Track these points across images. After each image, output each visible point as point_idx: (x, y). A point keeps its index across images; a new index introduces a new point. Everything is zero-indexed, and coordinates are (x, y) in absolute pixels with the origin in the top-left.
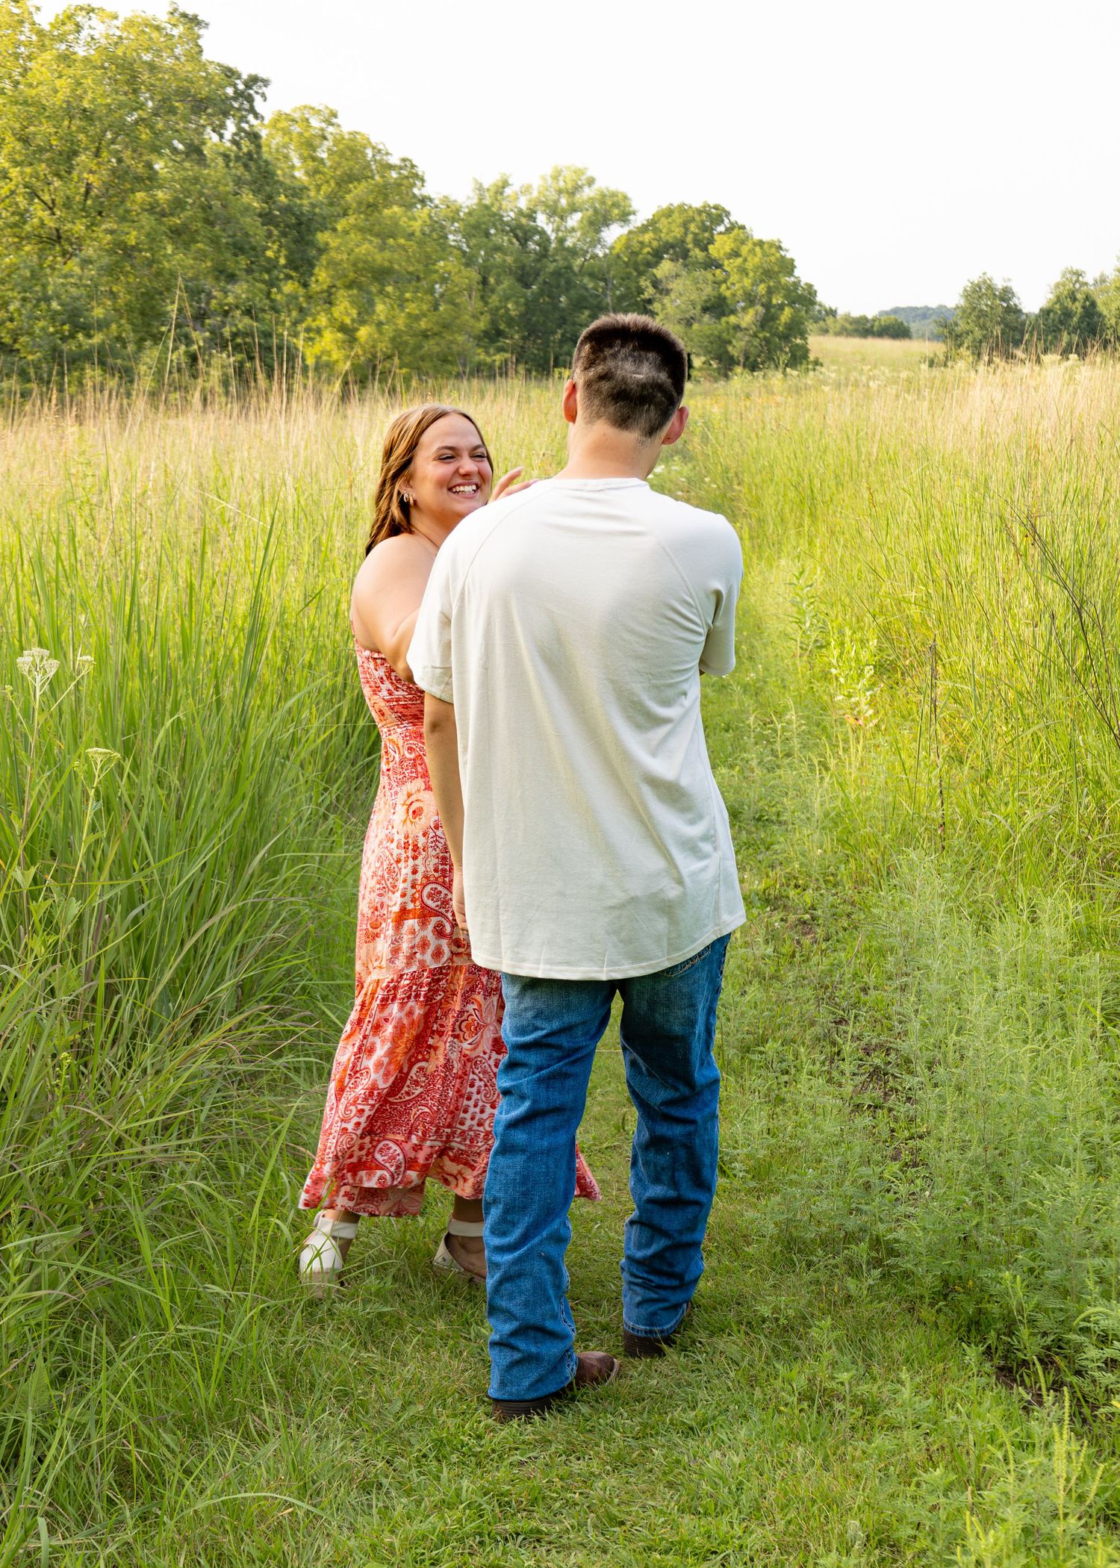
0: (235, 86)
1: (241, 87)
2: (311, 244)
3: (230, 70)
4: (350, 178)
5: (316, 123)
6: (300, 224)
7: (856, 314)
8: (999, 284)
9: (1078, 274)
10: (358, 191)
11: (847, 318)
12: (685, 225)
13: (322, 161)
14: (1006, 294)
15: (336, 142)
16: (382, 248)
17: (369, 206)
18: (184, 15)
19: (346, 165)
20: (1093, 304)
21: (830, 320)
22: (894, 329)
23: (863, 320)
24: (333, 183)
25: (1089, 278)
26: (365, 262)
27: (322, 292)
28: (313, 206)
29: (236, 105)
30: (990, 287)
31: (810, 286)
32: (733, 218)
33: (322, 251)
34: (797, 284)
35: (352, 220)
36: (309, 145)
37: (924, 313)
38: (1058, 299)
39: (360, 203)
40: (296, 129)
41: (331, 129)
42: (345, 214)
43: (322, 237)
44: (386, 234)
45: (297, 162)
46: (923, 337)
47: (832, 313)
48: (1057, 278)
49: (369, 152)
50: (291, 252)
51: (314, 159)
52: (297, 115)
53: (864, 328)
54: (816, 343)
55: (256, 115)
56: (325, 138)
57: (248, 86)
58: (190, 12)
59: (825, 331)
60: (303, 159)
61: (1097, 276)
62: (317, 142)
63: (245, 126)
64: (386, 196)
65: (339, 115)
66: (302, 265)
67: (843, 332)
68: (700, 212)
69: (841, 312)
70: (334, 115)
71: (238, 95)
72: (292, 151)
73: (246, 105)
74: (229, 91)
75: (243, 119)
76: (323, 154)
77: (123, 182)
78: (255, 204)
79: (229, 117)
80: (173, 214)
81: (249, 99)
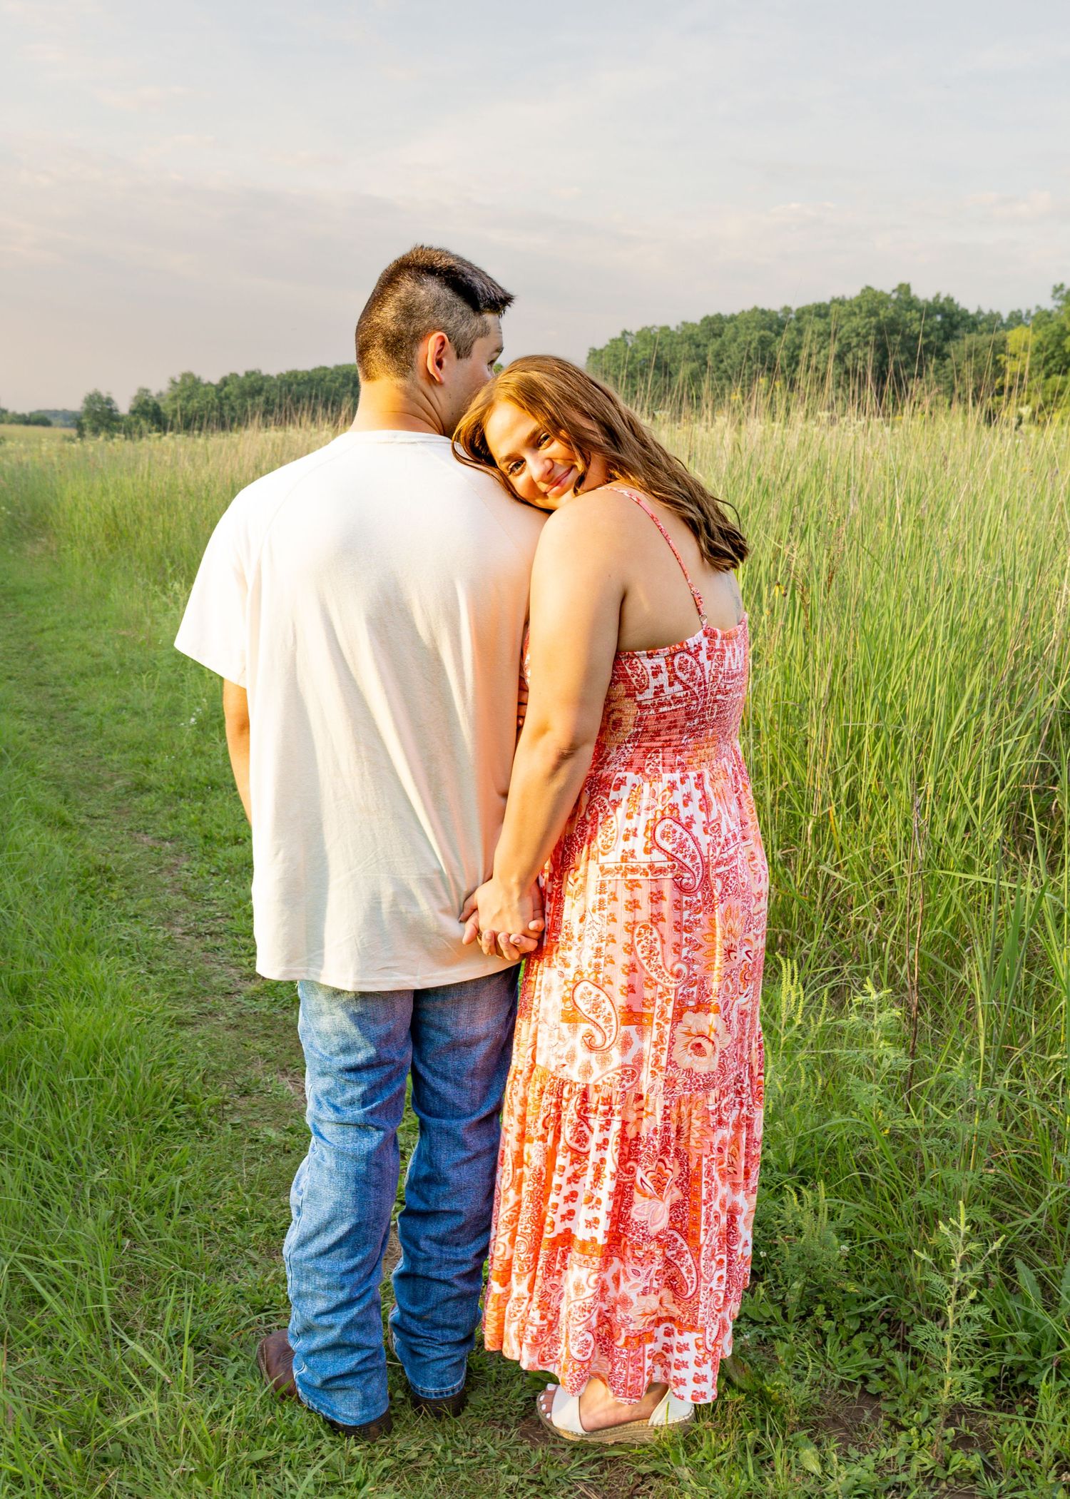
7: (20, 411)
8: (105, 395)
9: (147, 391)
11: (14, 414)
14: (109, 401)
20: (159, 408)
22: (42, 421)
23: (24, 416)
25: (154, 393)
30: (100, 397)
38: (139, 405)
46: (60, 425)
48: (134, 393)
53: (26, 420)
61: (158, 392)
67: (13, 423)
69: (11, 411)
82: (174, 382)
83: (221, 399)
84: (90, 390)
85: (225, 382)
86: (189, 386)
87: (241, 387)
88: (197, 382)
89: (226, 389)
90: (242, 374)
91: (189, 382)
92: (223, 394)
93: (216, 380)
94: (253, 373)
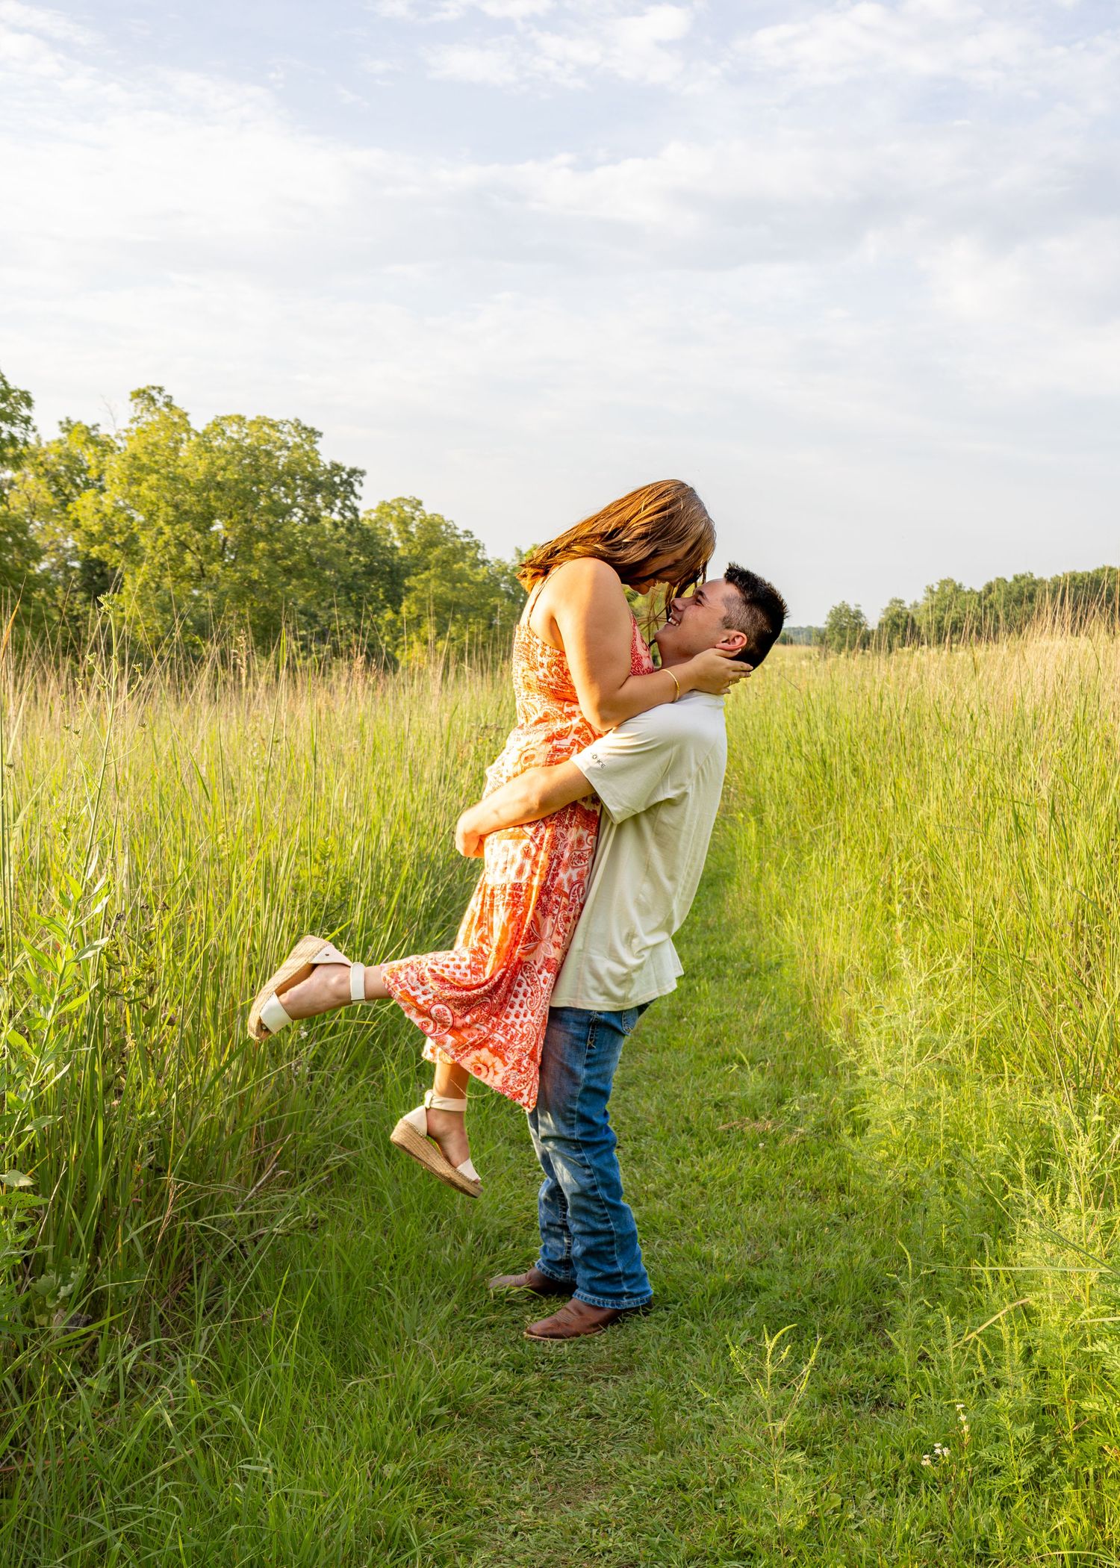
0: (341, 476)
1: (345, 476)
2: (401, 585)
3: (337, 465)
4: (431, 544)
5: (407, 509)
6: (391, 572)
8: (852, 608)
10: (437, 552)
13: (411, 533)
15: (422, 521)
16: (454, 588)
17: (444, 562)
18: (305, 429)
19: (428, 536)
24: (419, 548)
25: (907, 604)
26: (441, 598)
27: (413, 619)
28: (401, 559)
29: (342, 489)
33: (409, 590)
35: (432, 572)
36: (404, 522)
38: (889, 618)
39: (438, 561)
40: (395, 513)
41: (418, 513)
42: (427, 568)
44: (456, 579)
45: (395, 534)
49: (443, 527)
50: (386, 591)
51: (407, 532)
52: (395, 504)
55: (356, 496)
56: (413, 519)
57: (350, 476)
58: (309, 426)
60: (399, 533)
62: (409, 521)
63: (348, 503)
64: (454, 556)
65: (424, 503)
66: (394, 600)
70: (420, 503)
71: (343, 482)
72: (392, 527)
73: (349, 489)
74: (337, 479)
75: (346, 498)
76: (413, 529)
77: (250, 536)
78: (361, 559)
79: (337, 497)
80: (285, 558)
81: (351, 485)
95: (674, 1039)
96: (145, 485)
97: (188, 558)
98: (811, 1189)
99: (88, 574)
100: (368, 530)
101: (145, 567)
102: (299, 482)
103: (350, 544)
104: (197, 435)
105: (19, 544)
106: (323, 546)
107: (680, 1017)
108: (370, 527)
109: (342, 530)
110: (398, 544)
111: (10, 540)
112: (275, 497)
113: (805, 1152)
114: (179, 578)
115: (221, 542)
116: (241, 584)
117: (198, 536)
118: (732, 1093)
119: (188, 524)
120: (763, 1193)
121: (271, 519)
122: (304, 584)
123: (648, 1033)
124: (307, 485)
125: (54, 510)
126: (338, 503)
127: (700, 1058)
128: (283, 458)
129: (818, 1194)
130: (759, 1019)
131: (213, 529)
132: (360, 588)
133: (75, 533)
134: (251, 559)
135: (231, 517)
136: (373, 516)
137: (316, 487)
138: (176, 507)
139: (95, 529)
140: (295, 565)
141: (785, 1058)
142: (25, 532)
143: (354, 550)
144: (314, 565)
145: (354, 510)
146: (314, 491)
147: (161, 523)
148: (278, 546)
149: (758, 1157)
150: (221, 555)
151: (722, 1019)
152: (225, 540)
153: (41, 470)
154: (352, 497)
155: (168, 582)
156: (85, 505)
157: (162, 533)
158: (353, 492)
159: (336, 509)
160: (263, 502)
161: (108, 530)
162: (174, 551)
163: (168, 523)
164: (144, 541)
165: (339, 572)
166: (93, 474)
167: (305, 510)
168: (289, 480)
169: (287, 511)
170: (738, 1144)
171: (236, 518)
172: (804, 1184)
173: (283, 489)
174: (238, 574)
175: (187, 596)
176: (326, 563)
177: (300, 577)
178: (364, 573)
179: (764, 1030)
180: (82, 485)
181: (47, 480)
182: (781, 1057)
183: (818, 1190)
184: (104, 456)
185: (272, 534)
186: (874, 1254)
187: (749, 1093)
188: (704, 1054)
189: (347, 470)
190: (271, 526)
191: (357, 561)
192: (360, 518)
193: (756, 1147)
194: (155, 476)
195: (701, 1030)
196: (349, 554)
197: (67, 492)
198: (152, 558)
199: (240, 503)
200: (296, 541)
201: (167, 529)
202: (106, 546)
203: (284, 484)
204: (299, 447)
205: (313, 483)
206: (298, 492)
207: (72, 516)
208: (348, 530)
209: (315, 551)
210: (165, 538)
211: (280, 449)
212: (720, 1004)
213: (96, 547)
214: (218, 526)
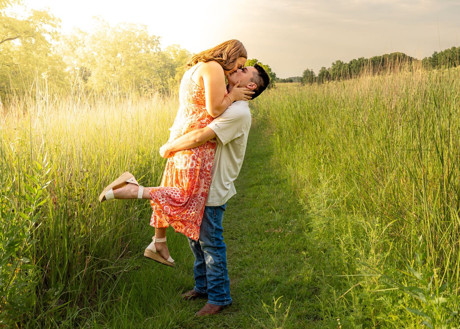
2: (174, 70)
3: (154, 36)
4: (183, 58)
5: (176, 47)
6: (172, 66)
7: (283, 79)
8: (311, 70)
9: (325, 68)
10: (185, 60)
11: (281, 79)
12: (249, 63)
13: (177, 55)
14: (312, 72)
15: (180, 51)
18: (144, 25)
19: (182, 55)
20: (328, 73)
21: (278, 80)
22: (291, 81)
24: (180, 59)
28: (174, 62)
29: (156, 42)
30: (309, 71)
31: (274, 73)
32: (259, 61)
33: (177, 72)
34: (272, 73)
36: (175, 52)
37: (295, 78)
38: (322, 73)
40: (172, 49)
41: (179, 49)
43: (177, 69)
45: (172, 55)
46: (295, 82)
47: (278, 79)
48: (321, 69)
49: (186, 53)
50: (170, 72)
52: (172, 46)
53: (284, 81)
54: (276, 84)
57: (158, 38)
59: (277, 82)
60: (174, 55)
61: (328, 68)
63: (157, 46)
66: (173, 75)
67: (281, 82)
68: (252, 61)
69: (280, 78)
70: (179, 46)
71: (156, 40)
72: (171, 53)
73: (158, 42)
74: (154, 40)
75: (157, 45)
76: (177, 53)
77: (128, 58)
78: (162, 63)
79: (154, 45)
80: (139, 64)
81: (158, 41)
82: (333, 64)
83: (350, 68)
84: (306, 69)
85: (351, 62)
86: (340, 64)
87: (357, 64)
88: (342, 63)
89: (352, 65)
90: (357, 59)
91: (339, 64)
92: (351, 67)
93: (348, 62)
94: (362, 59)
95: (254, 204)
96: (97, 44)
97: (110, 65)
98: (295, 249)
99: (81, 71)
100: (164, 55)
101: (98, 68)
102: (143, 41)
103: (159, 59)
104: (112, 28)
105: (60, 63)
106: (150, 60)
107: (256, 197)
108: (165, 54)
109: (156, 55)
110: (173, 58)
111: (57, 62)
112: (136, 46)
113: (294, 238)
114: (108, 71)
115: (120, 60)
116: (127, 72)
117: (113, 58)
118: (271, 220)
119: (110, 55)
120: (281, 251)
121: (135, 52)
122: (145, 71)
123: (246, 203)
124: (145, 42)
125: (70, 53)
126: (155, 47)
127: (262, 210)
128: (138, 34)
129: (298, 251)
130: (280, 196)
131: (117, 56)
132: (162, 72)
133: (77, 59)
134: (129, 65)
135: (123, 52)
136: (166, 50)
137: (148, 42)
138: (106, 50)
139: (82, 58)
140: (142, 66)
141: (288, 208)
142: (61, 60)
143: (160, 60)
144: (148, 65)
145: (160, 49)
146: (147, 44)
147: (102, 55)
148: (137, 60)
149: (279, 240)
150: (120, 64)
151: (269, 197)
152: (121, 59)
153: (66, 41)
154: (159, 45)
155: (105, 73)
156: (79, 51)
157: (102, 58)
158: (159, 43)
159: (154, 49)
160: (132, 48)
161: (87, 58)
162: (106, 63)
163: (104, 55)
164: (97, 60)
165: (156, 67)
166: (82, 42)
167: (145, 49)
168: (139, 40)
169: (140, 50)
170: (273, 236)
171: (124, 53)
172: (293, 248)
173: (138, 43)
174: (125, 69)
175: (110, 77)
176: (152, 65)
177: (144, 69)
178: (163, 67)
179: (281, 200)
180: (78, 45)
181: (68, 44)
182: (286, 208)
183: (298, 250)
184: (84, 36)
185: (135, 57)
186: (315, 270)
187: (276, 220)
188: (263, 208)
189: (157, 37)
190: (135, 54)
191: (161, 64)
192: (161, 51)
193: (278, 237)
194: (99, 41)
195: (262, 201)
196: (159, 62)
197: (74, 47)
198: (100, 66)
199: (125, 48)
200: (142, 59)
201: (104, 57)
202: (86, 63)
203: (138, 42)
204: (142, 31)
205: (147, 41)
206: (143, 44)
207: (76, 54)
208: (158, 54)
209: (148, 61)
210: (103, 59)
211: (137, 31)
212: (268, 193)
213: (83, 63)
214: (119, 55)
